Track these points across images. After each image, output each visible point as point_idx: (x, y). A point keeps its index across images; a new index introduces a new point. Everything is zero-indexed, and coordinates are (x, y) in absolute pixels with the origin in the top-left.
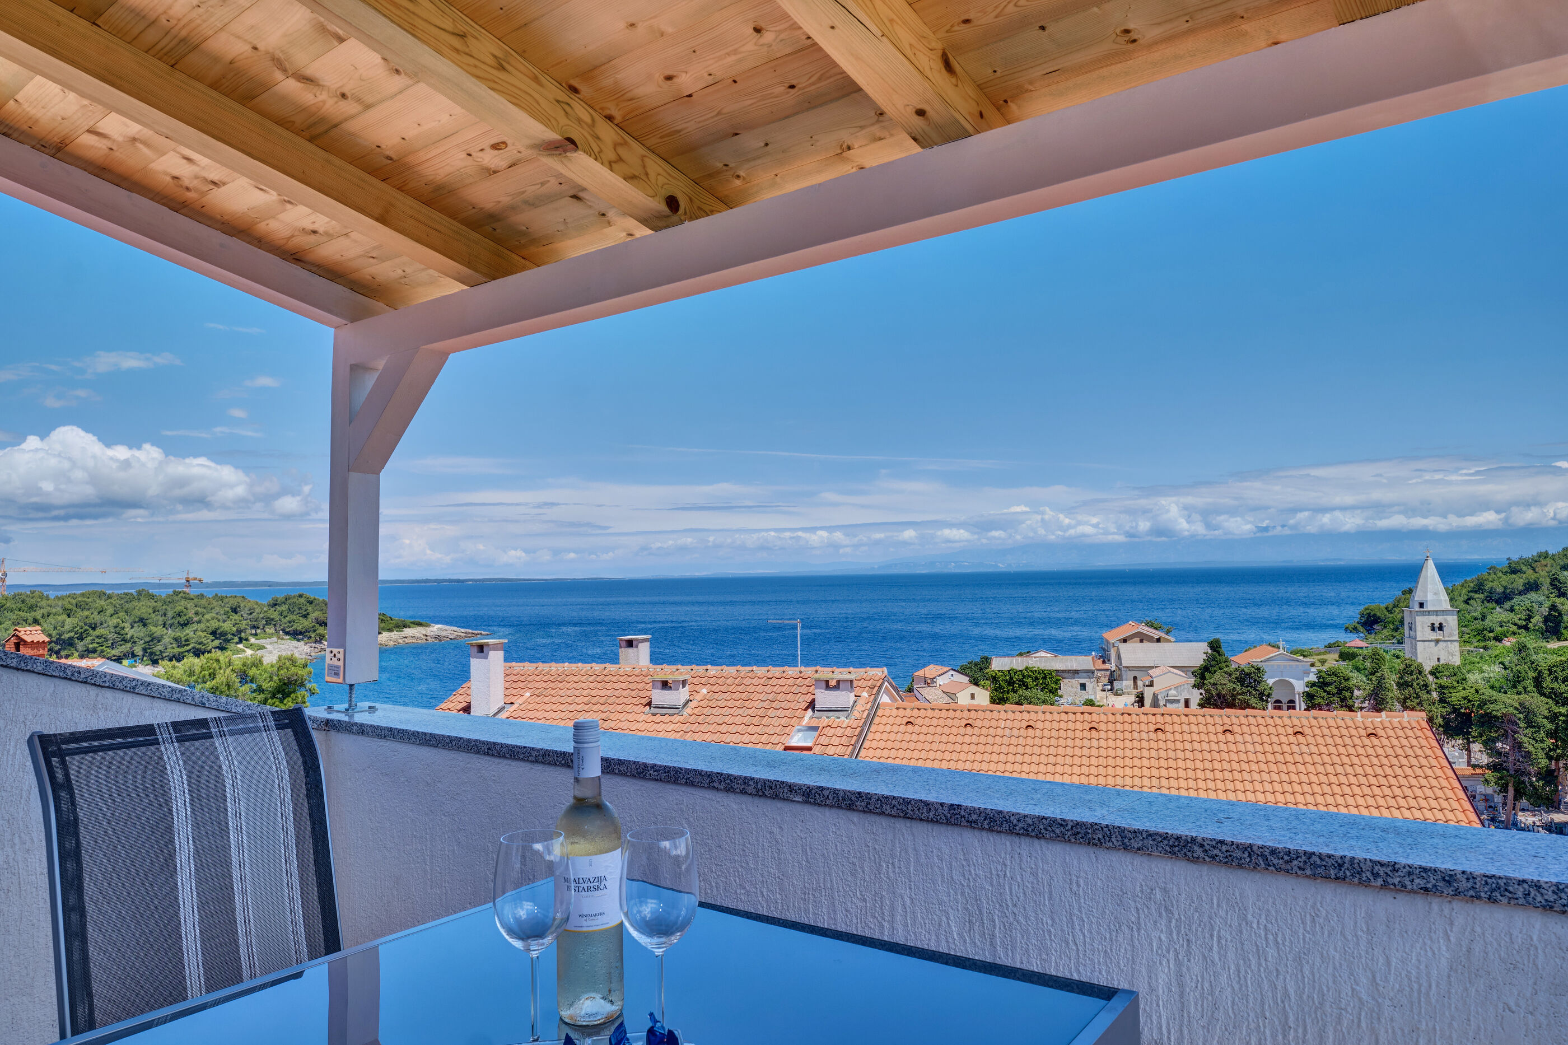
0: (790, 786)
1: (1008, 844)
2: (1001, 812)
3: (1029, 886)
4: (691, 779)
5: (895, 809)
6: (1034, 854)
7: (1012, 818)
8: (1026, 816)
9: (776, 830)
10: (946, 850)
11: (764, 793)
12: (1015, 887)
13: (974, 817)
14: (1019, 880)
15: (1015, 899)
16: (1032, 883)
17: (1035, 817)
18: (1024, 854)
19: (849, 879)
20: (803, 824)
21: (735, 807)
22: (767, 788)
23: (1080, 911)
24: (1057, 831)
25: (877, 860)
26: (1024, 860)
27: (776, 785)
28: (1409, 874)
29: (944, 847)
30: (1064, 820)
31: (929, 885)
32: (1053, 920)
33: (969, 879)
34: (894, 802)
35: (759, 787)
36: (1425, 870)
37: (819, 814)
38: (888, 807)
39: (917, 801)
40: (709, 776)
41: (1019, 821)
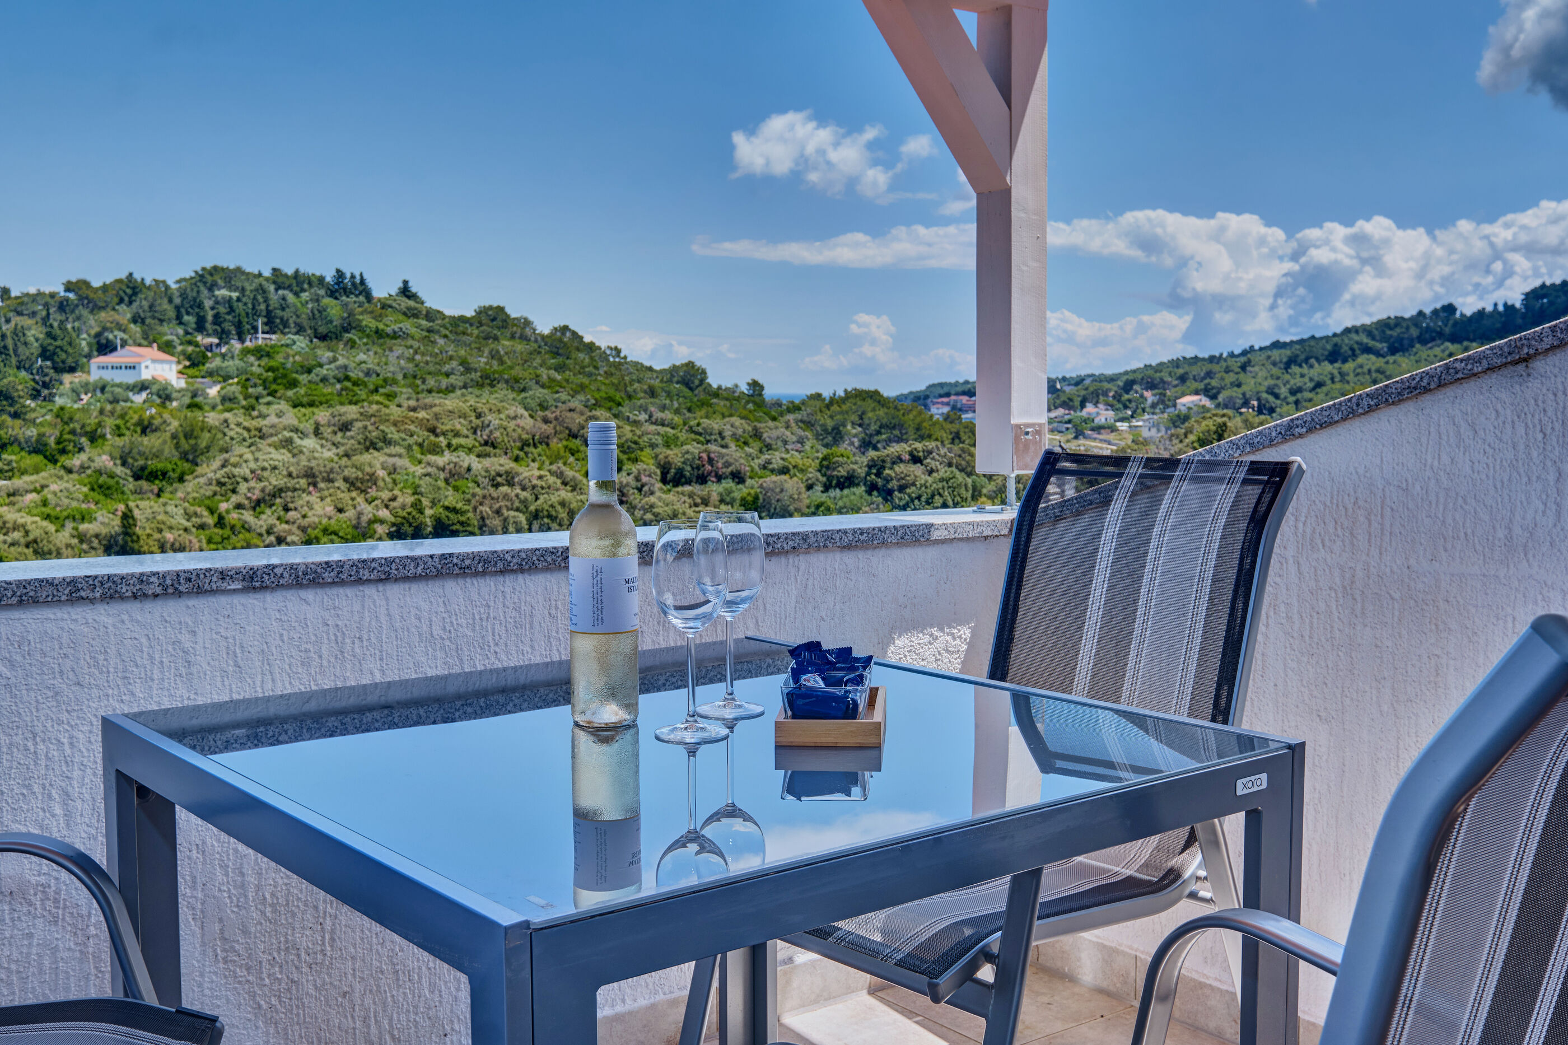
0: (221, 573)
1: (492, 584)
2: (495, 552)
3: (511, 621)
4: (32, 594)
5: (375, 572)
6: (518, 588)
7: (507, 556)
8: (519, 551)
9: (185, 638)
10: (424, 606)
11: (176, 589)
12: (497, 627)
13: (467, 562)
14: (502, 618)
15: (497, 637)
16: (515, 617)
17: (528, 550)
18: (508, 590)
19: (300, 670)
20: (230, 620)
21: (109, 621)
22: (182, 581)
23: (557, 632)
24: (549, 559)
25: (340, 639)
26: (508, 597)
27: (198, 575)
28: (786, 539)
29: (423, 604)
30: (555, 548)
31: (404, 650)
32: (532, 647)
33: (450, 631)
34: (373, 565)
35: (169, 582)
36: (794, 534)
37: (255, 602)
38: (366, 572)
39: (401, 558)
40: (69, 584)
41: (513, 557)
